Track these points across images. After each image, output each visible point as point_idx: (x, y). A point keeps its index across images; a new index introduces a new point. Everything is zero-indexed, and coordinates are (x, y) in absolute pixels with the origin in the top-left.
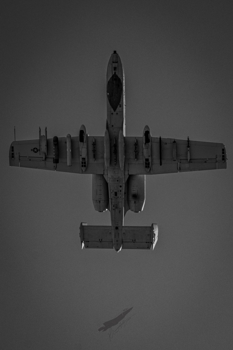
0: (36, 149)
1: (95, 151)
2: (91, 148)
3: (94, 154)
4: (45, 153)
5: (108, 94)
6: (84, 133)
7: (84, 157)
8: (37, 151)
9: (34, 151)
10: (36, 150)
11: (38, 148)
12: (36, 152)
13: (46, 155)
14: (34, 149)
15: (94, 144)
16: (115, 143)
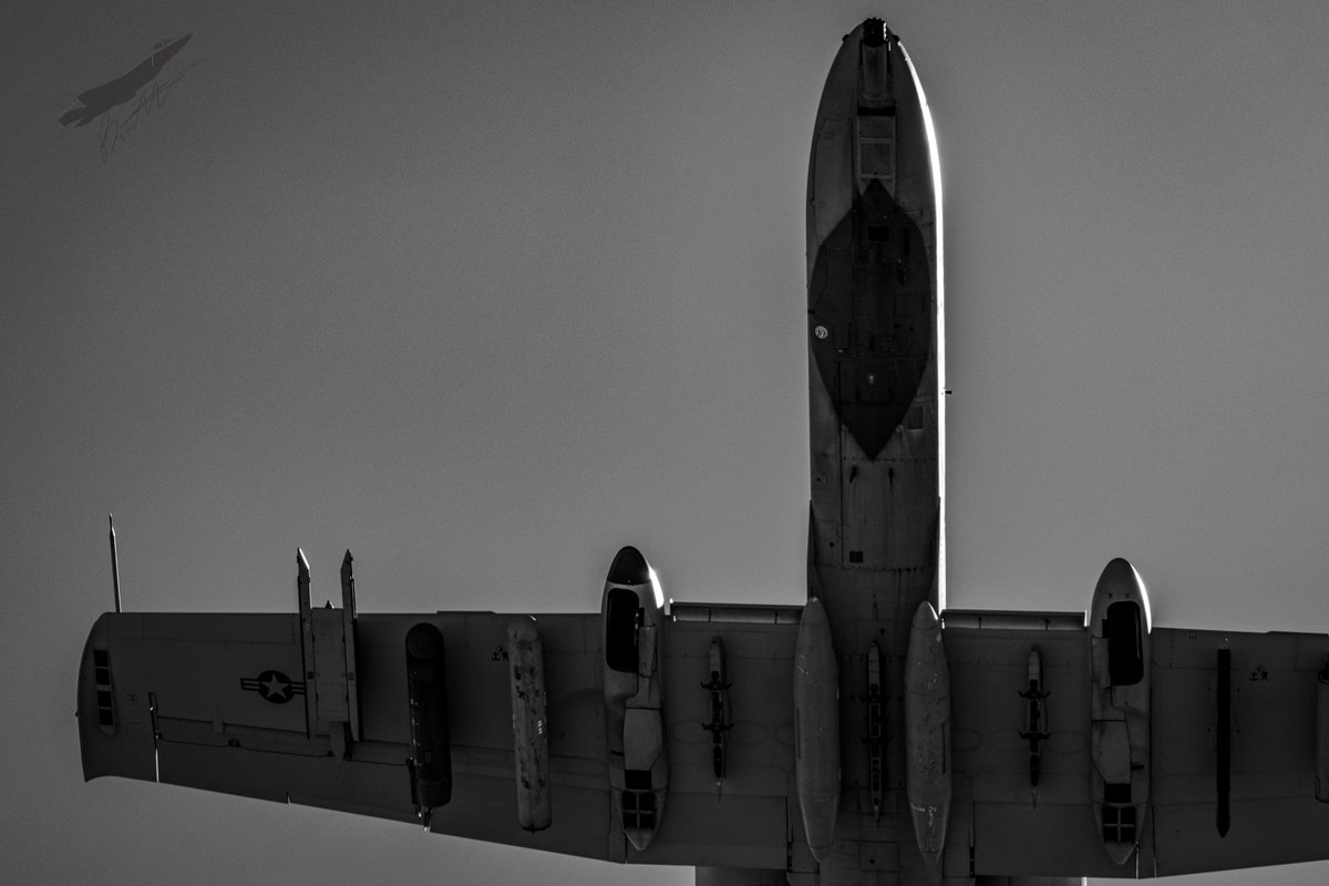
0: (282, 678)
1: (723, 728)
2: (693, 707)
3: (717, 752)
4: (347, 725)
5: (822, 332)
6: (642, 611)
7: (644, 767)
8: (289, 693)
9: (264, 691)
10: (275, 687)
11: (296, 676)
12: (276, 699)
13: (356, 737)
14: (266, 676)
15: (718, 685)
16: (874, 678)
